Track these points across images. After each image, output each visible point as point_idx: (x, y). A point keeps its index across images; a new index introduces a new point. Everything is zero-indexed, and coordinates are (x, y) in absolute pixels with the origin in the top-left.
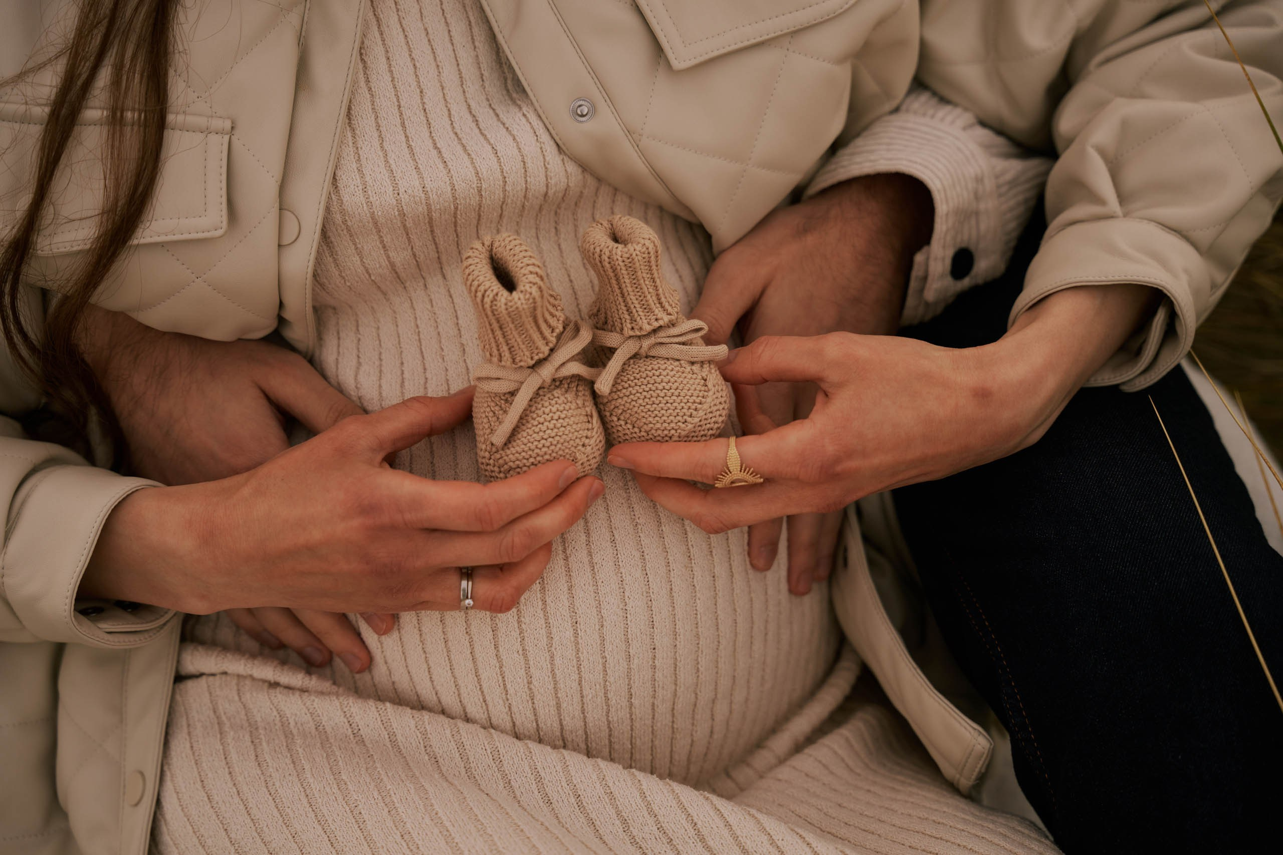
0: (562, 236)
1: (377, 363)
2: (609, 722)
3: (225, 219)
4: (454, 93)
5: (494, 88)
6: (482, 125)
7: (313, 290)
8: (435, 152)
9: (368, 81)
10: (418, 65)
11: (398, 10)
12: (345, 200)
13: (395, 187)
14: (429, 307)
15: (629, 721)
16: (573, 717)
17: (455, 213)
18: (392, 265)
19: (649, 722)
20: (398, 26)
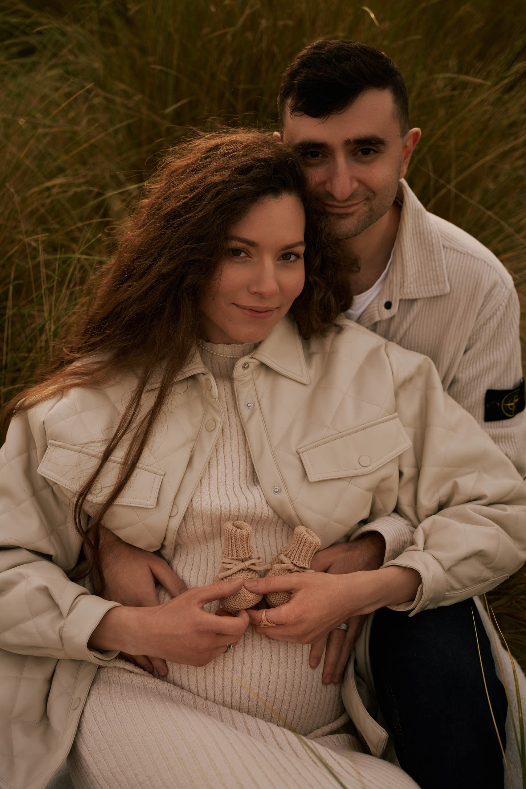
0: (264, 535)
1: (191, 566)
2: (249, 706)
3: (155, 503)
4: (236, 478)
5: (250, 480)
6: (243, 491)
7: (176, 537)
8: (226, 495)
9: (209, 468)
10: (226, 467)
11: (224, 448)
12: (193, 505)
13: (211, 503)
14: (213, 549)
15: (256, 708)
16: (236, 700)
17: (229, 517)
18: (204, 531)
19: (263, 710)
20: (223, 453)
